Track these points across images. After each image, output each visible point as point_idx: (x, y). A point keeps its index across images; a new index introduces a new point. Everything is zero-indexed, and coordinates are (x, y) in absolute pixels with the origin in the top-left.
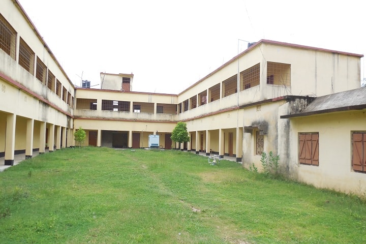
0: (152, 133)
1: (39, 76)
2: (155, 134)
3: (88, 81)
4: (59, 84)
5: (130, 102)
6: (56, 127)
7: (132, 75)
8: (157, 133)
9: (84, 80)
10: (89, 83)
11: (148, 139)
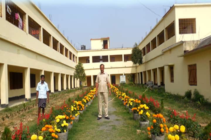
0: (122, 75)
1: (55, 47)
2: (123, 75)
3: (84, 45)
4: (67, 50)
5: (107, 56)
6: (67, 76)
7: (108, 38)
8: (125, 74)
9: (82, 45)
10: (85, 47)
11: (119, 78)
